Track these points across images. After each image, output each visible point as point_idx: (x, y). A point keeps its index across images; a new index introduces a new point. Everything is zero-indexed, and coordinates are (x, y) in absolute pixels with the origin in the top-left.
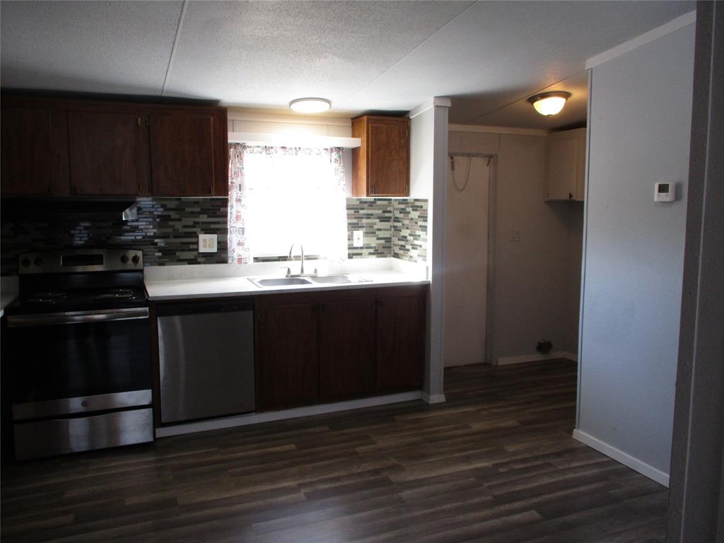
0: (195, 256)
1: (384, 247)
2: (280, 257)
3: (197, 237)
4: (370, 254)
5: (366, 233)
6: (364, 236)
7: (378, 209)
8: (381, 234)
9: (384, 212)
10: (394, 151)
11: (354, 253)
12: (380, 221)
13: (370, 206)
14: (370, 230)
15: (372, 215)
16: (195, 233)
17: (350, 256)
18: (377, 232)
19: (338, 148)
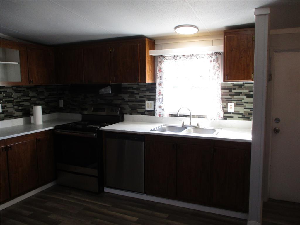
0: (144, 111)
1: (249, 114)
2: (183, 115)
3: (145, 102)
4: (239, 117)
5: (237, 104)
6: (235, 106)
7: (245, 90)
8: (247, 106)
9: (250, 91)
10: (243, 52)
11: (227, 116)
12: (247, 97)
13: (239, 87)
14: (240, 103)
15: (241, 93)
16: (144, 100)
17: (225, 118)
18: (245, 104)
19: (216, 53)
